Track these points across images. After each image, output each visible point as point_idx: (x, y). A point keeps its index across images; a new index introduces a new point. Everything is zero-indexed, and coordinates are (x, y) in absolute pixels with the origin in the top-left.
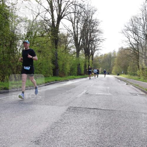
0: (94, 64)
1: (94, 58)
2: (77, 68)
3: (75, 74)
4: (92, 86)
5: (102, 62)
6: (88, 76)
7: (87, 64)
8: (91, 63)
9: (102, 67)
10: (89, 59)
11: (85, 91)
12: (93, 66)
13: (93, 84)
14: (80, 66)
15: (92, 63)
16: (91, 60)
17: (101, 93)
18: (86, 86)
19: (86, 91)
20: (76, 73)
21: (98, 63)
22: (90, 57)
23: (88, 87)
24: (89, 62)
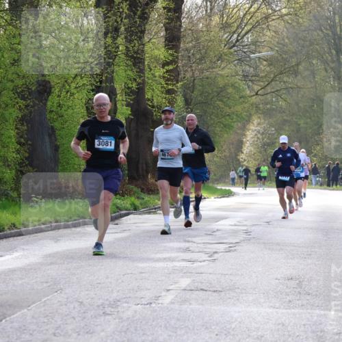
0: (189, 88)
1: (185, 21)
2: (22, 120)
4: (167, 299)
5: (270, 61)
6: (126, 202)
7: (119, 86)
9: (267, 113)
10: (137, 32)
12: (180, 101)
13: (185, 282)
14: (52, 102)
16: (155, 46)
18: (115, 304)
20: (9, 175)
21: (226, 72)
22: (145, 17)
23: (130, 310)
24: (137, 60)
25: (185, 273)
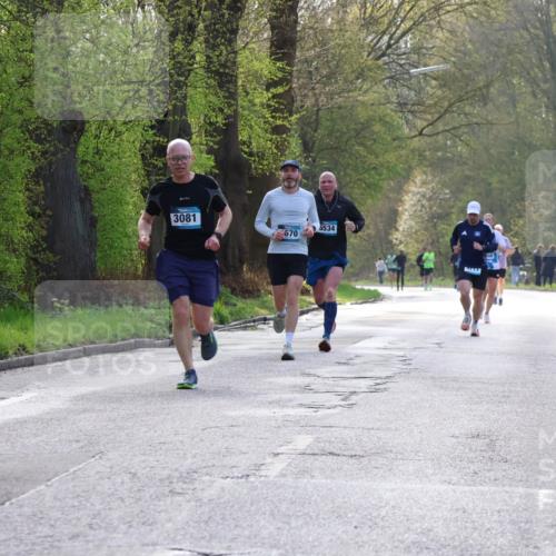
0: (310, 124)
2: (37, 176)
4: (275, 468)
5: (443, 80)
7: (195, 121)
8: (262, 97)
9: (438, 165)
12: (295, 145)
13: (303, 441)
14: (86, 146)
15: (284, 104)
16: (254, 56)
18: (189, 476)
20: (15, 265)
21: (371, 96)
22: (237, 9)
23: (215, 487)
24: (224, 77)
25: (305, 426)
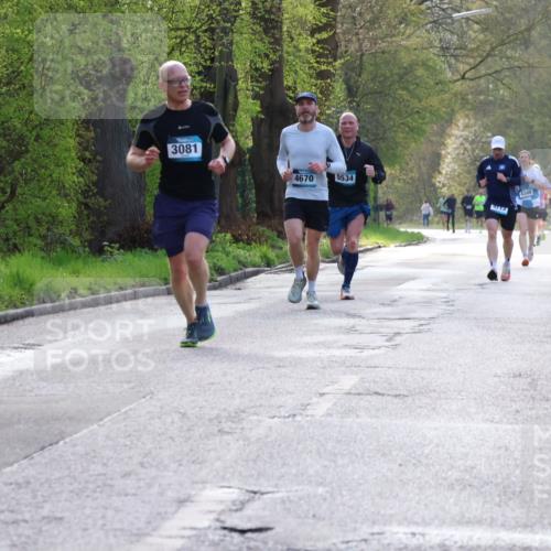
0: (354, 70)
3: (54, 220)
4: (320, 408)
6: (254, 253)
7: (241, 67)
9: (481, 109)
11: (214, 499)
12: (339, 89)
13: (349, 382)
15: (329, 49)
17: (463, 521)
18: (237, 416)
19: (233, 494)
20: (67, 210)
21: (414, 42)
23: (263, 426)
24: (269, 23)
25: (349, 366)
